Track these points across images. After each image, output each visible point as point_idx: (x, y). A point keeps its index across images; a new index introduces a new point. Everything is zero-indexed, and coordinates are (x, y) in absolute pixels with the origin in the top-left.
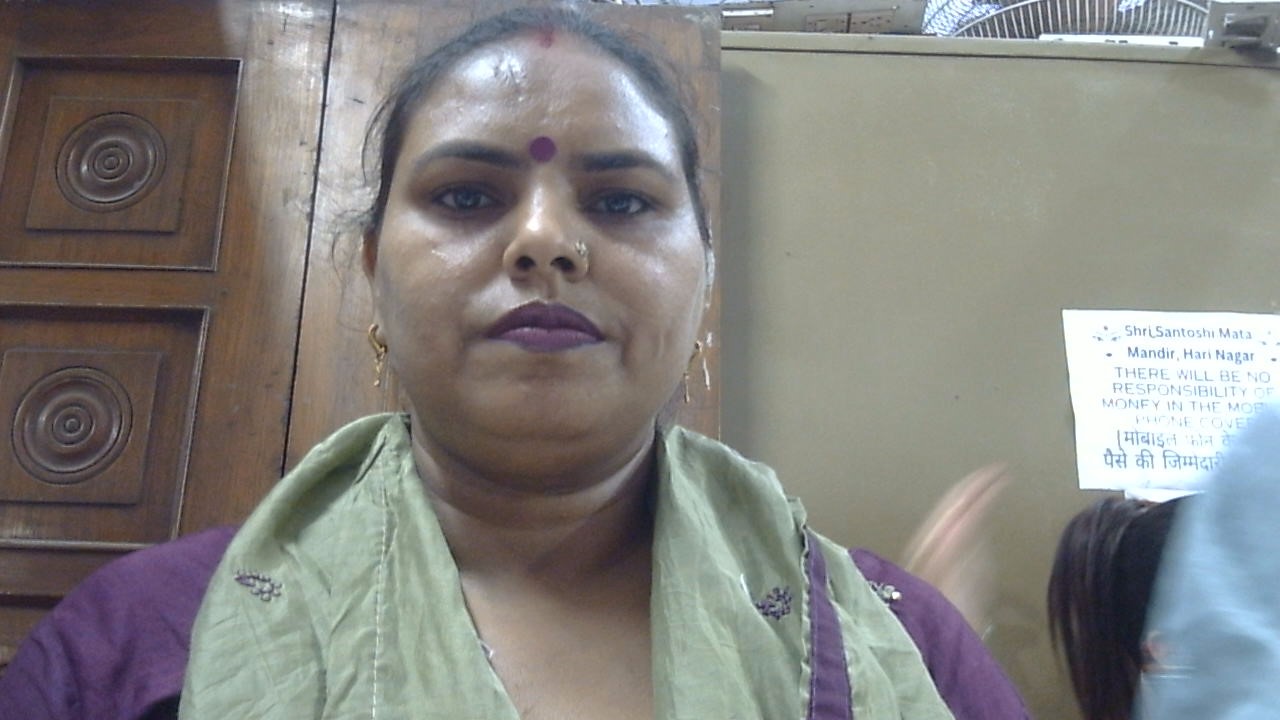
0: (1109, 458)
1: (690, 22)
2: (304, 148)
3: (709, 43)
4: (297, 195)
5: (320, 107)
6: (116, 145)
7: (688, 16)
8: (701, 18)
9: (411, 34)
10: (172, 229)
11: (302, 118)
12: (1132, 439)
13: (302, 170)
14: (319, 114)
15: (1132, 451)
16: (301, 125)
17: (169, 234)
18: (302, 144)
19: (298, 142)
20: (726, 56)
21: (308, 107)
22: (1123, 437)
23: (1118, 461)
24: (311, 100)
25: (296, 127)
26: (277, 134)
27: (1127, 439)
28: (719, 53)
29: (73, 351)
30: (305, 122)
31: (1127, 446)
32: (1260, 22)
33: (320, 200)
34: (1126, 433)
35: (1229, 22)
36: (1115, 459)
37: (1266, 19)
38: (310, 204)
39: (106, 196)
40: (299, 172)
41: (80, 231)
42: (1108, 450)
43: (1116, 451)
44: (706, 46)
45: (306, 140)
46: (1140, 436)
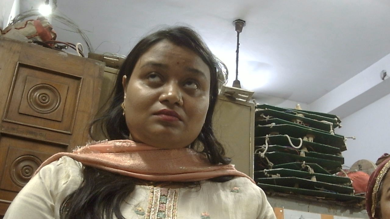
1: (97, 65)
3: (101, 71)
7: (96, 63)
8: (100, 64)
9: (18, 52)
20: (105, 74)
28: (103, 73)
32: (233, 92)
35: (226, 91)
37: (234, 92)
44: (100, 71)
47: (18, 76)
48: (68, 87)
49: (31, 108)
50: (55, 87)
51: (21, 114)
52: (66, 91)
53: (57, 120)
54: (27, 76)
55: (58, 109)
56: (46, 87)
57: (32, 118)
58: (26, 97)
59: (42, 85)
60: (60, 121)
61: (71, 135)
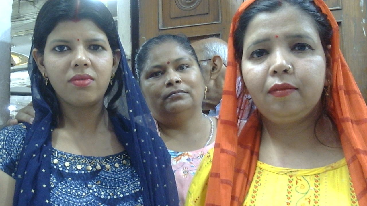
10: (208, 12)
17: (207, 14)
39: (190, 6)
41: (184, 17)
61: (341, 9)
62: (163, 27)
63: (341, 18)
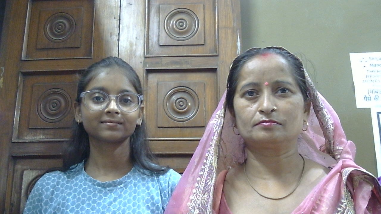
0: (365, 98)
2: (115, 19)
4: (114, 34)
5: (119, 7)
6: (61, 22)
10: (79, 46)
11: (114, 11)
12: (373, 92)
13: (115, 26)
14: (119, 9)
15: (373, 96)
16: (114, 13)
17: (78, 48)
18: (115, 18)
19: (114, 18)
21: (116, 7)
22: (370, 91)
23: (368, 99)
24: (116, 5)
25: (113, 13)
26: (107, 16)
27: (371, 92)
29: (53, 84)
30: (115, 12)
31: (371, 94)
33: (121, 35)
34: (371, 90)
36: (367, 98)
38: (118, 36)
39: (60, 38)
40: (114, 27)
42: (365, 96)
43: (367, 96)
45: (116, 17)
46: (375, 91)
47: (150, 7)
48: (204, 5)
49: (171, 37)
50: (189, 9)
51: (162, 47)
52: (202, 10)
53: (200, 44)
54: (159, 5)
55: (198, 32)
56: (181, 11)
57: (174, 48)
58: (163, 27)
59: (176, 10)
60: (204, 44)
61: (218, 56)
62: (26, 57)
63: (217, 65)
